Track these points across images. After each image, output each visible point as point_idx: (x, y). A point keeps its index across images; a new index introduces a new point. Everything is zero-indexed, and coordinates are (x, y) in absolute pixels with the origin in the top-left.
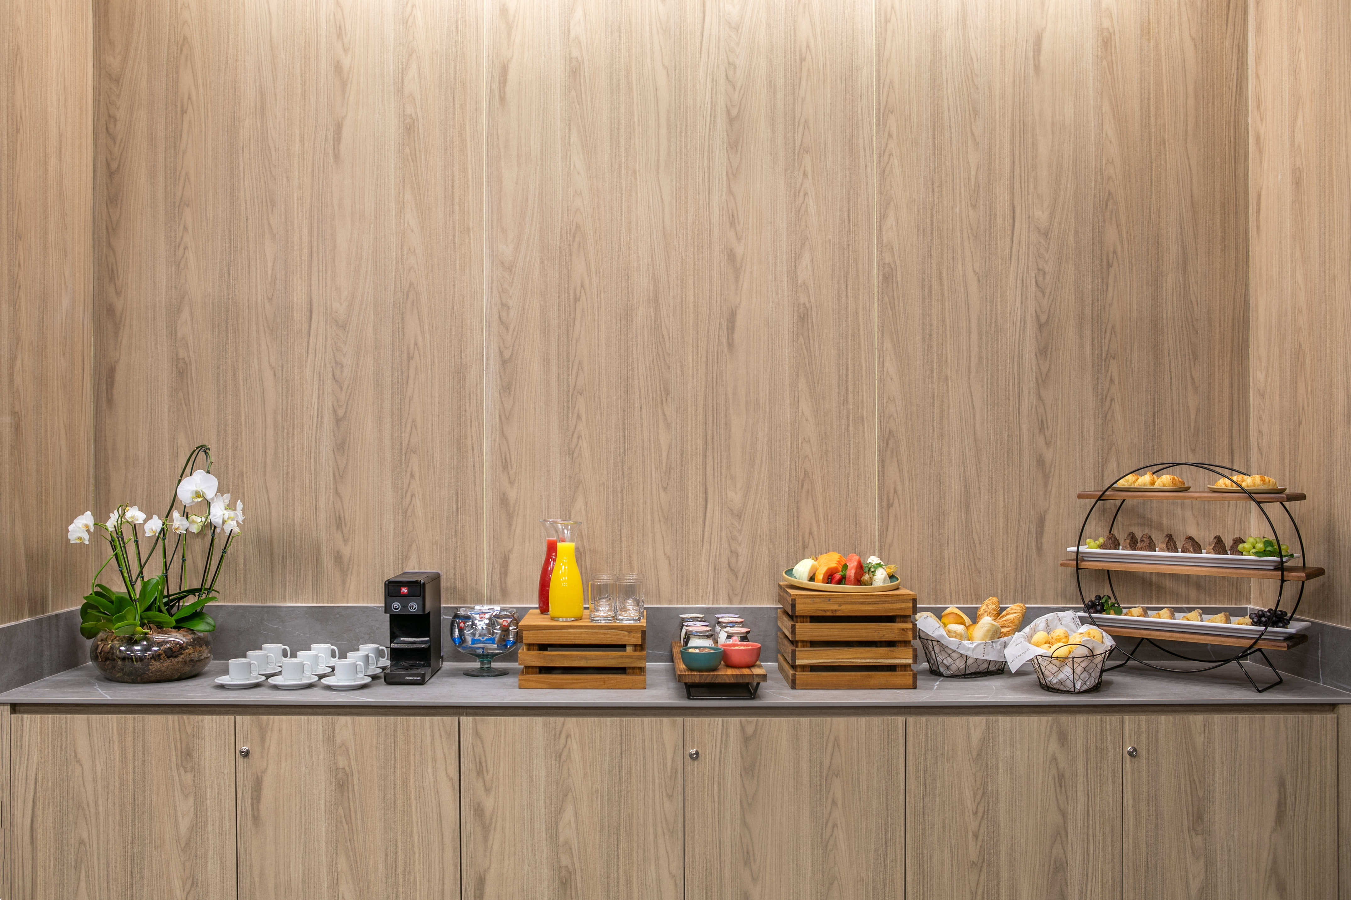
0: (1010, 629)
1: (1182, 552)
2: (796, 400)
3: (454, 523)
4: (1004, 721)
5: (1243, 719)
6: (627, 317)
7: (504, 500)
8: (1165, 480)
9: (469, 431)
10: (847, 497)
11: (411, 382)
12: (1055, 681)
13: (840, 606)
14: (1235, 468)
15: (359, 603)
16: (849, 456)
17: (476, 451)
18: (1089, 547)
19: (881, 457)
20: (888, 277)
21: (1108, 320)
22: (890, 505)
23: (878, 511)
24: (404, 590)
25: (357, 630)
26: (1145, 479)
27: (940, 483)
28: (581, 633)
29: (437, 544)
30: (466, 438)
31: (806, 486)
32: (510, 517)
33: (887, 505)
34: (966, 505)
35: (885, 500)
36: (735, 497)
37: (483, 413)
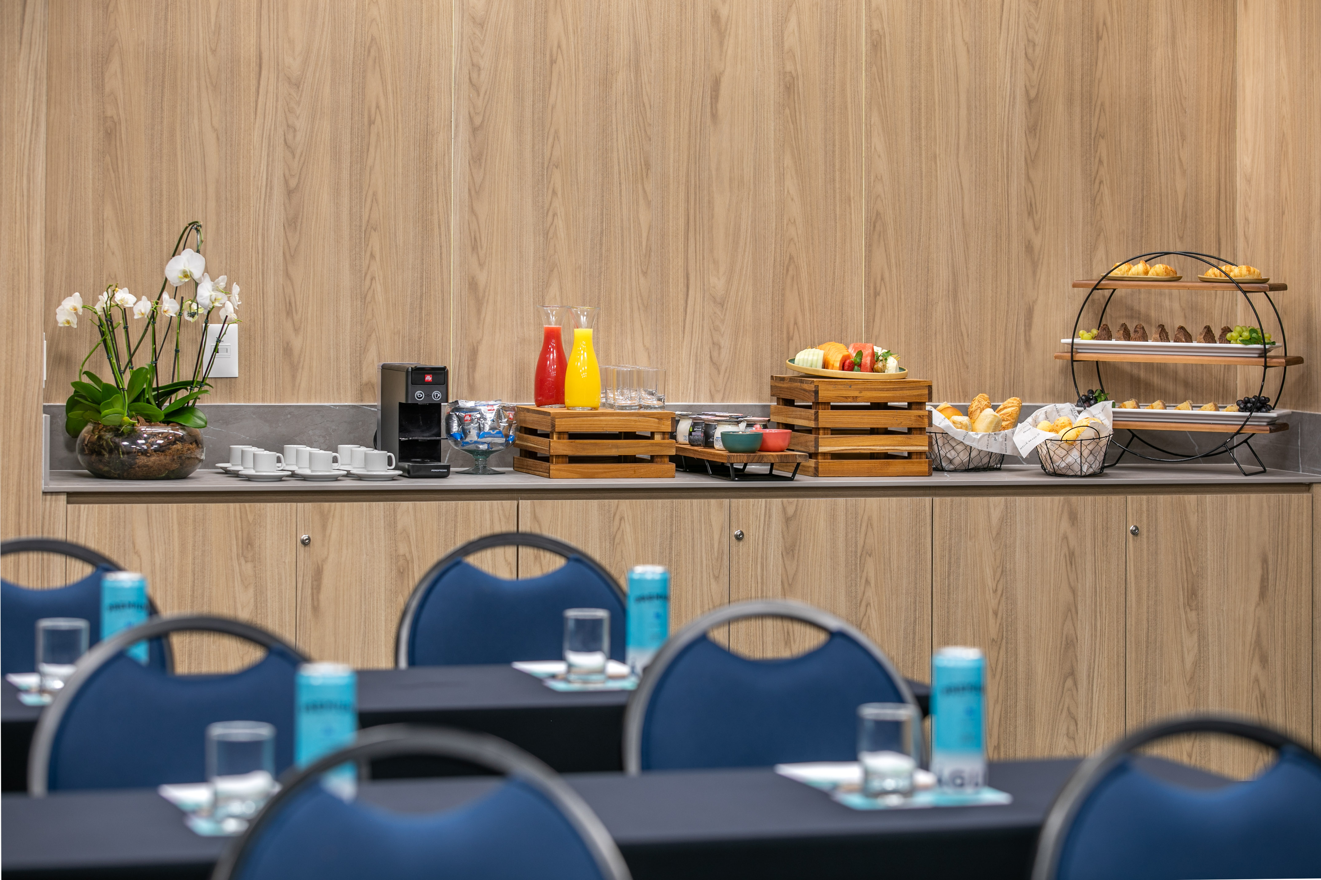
0: (1009, 422)
1: (1175, 341)
2: (781, 178)
3: (418, 310)
4: (1020, 502)
5: (1232, 498)
6: (606, 82)
7: (473, 285)
8: (1158, 269)
9: (435, 206)
10: (833, 285)
11: (372, 150)
12: (1063, 465)
13: (861, 392)
14: (1222, 258)
15: (310, 402)
16: (836, 240)
17: (443, 229)
18: (1084, 339)
19: (868, 241)
20: (876, 46)
21: (1098, 96)
22: (877, 294)
23: (865, 300)
24: (429, 378)
25: (311, 432)
26: (1138, 269)
27: (928, 270)
28: (613, 421)
29: (399, 334)
30: (432, 214)
31: (791, 272)
32: (479, 303)
33: (873, 293)
34: (954, 294)
35: (872, 288)
36: (718, 283)
37: (451, 186)
